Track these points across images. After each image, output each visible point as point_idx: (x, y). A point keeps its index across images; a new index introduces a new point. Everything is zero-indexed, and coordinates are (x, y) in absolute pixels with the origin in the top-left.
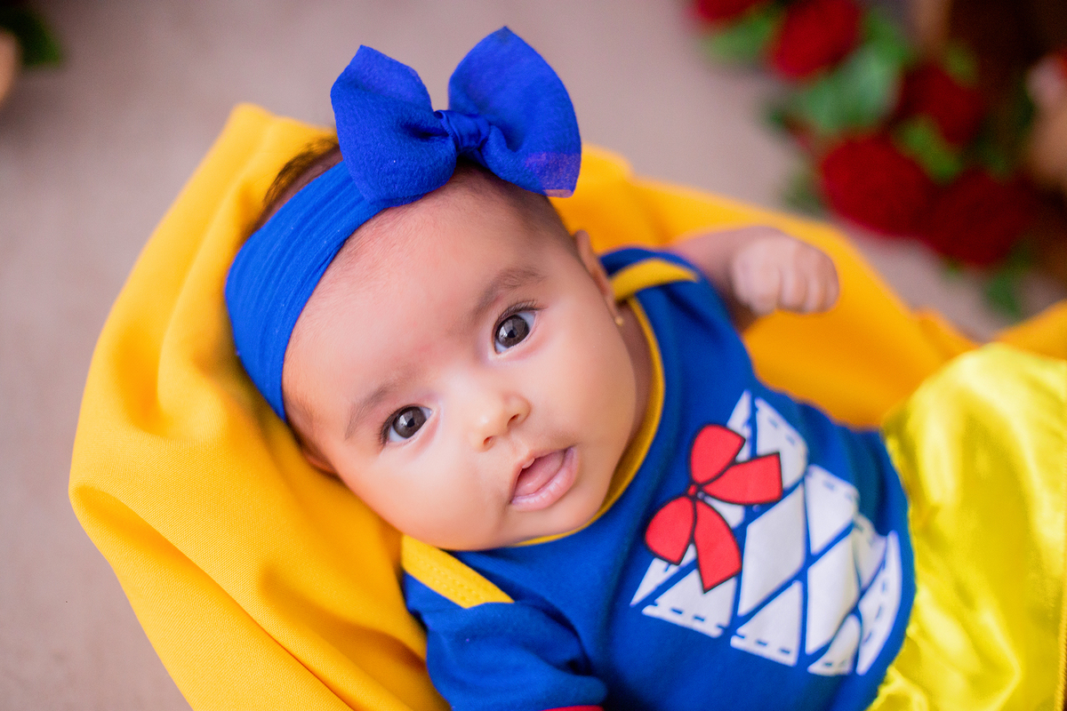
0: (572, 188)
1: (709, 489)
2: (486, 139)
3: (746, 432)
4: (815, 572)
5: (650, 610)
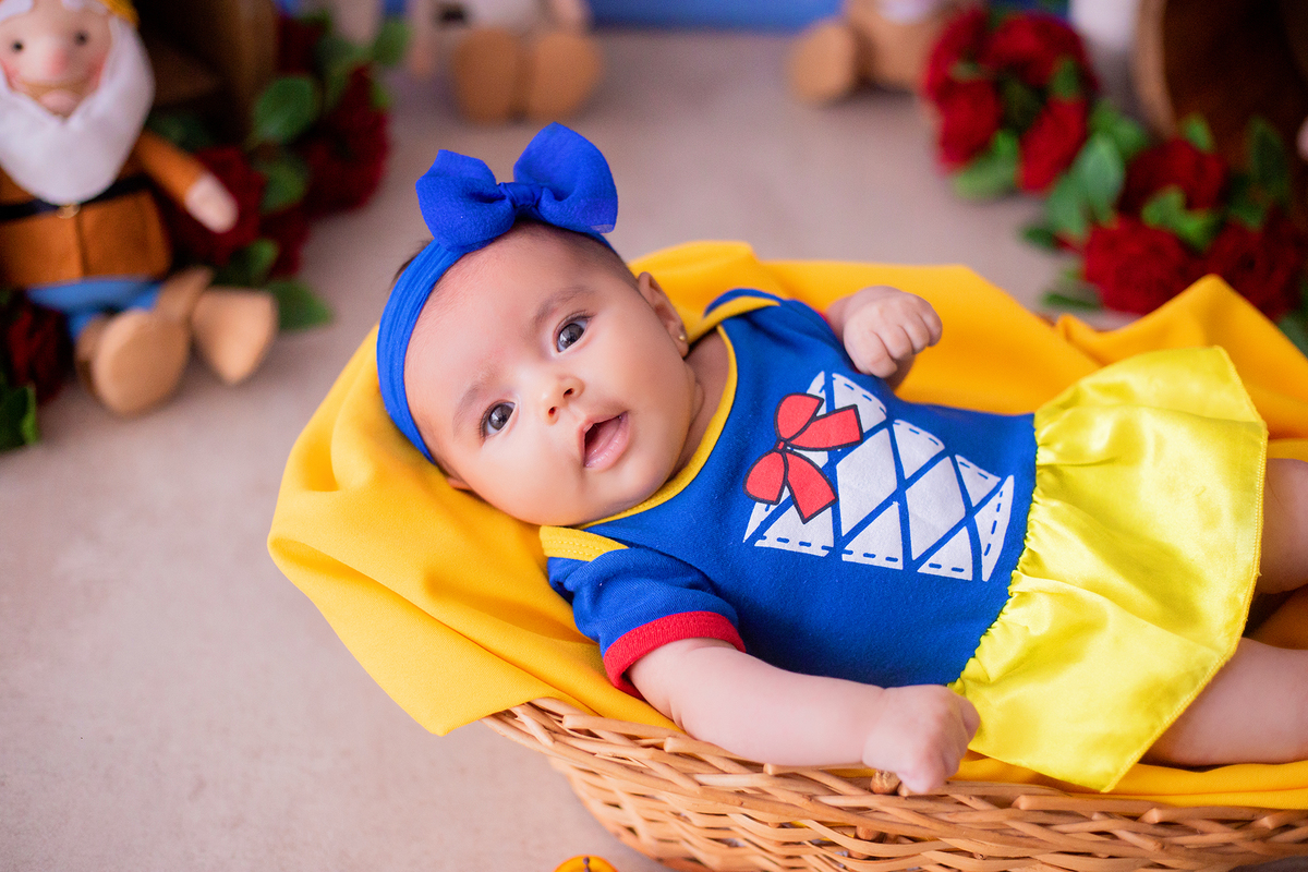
2: (540, 199)
3: (823, 394)
4: (910, 493)
5: (760, 543)
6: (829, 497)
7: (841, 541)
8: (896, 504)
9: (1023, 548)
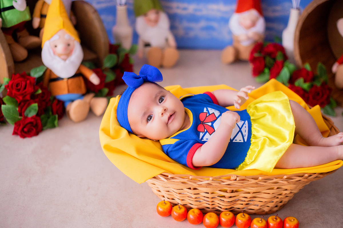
0: (162, 79)
1: (204, 122)
2: (147, 77)
3: (207, 112)
5: (203, 140)
9: (251, 134)
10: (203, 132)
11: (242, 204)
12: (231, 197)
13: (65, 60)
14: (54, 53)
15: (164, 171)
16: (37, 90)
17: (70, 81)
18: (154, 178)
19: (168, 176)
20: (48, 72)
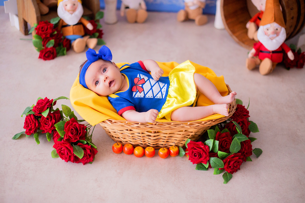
1: (137, 84)
3: (139, 77)
4: (153, 88)
5: (135, 97)
6: (143, 90)
7: (145, 95)
8: (151, 90)
9: (168, 94)
10: (135, 92)
11: (164, 142)
12: (155, 136)
13: (72, 14)
14: (65, 9)
15: (110, 118)
16: (54, 32)
17: (75, 27)
18: (103, 122)
19: (112, 121)
20: (61, 22)
